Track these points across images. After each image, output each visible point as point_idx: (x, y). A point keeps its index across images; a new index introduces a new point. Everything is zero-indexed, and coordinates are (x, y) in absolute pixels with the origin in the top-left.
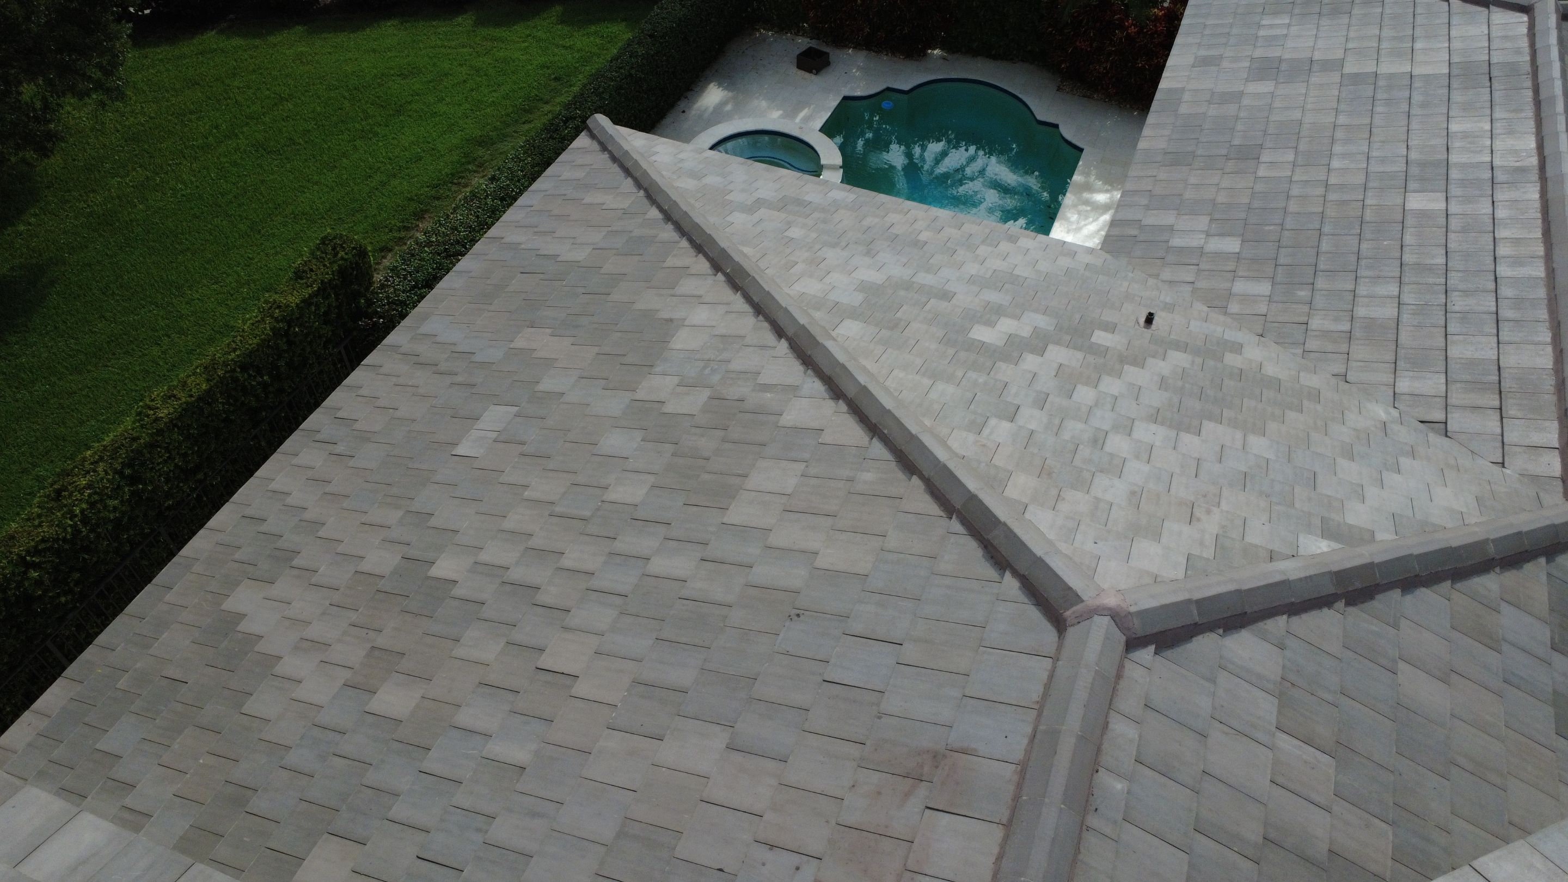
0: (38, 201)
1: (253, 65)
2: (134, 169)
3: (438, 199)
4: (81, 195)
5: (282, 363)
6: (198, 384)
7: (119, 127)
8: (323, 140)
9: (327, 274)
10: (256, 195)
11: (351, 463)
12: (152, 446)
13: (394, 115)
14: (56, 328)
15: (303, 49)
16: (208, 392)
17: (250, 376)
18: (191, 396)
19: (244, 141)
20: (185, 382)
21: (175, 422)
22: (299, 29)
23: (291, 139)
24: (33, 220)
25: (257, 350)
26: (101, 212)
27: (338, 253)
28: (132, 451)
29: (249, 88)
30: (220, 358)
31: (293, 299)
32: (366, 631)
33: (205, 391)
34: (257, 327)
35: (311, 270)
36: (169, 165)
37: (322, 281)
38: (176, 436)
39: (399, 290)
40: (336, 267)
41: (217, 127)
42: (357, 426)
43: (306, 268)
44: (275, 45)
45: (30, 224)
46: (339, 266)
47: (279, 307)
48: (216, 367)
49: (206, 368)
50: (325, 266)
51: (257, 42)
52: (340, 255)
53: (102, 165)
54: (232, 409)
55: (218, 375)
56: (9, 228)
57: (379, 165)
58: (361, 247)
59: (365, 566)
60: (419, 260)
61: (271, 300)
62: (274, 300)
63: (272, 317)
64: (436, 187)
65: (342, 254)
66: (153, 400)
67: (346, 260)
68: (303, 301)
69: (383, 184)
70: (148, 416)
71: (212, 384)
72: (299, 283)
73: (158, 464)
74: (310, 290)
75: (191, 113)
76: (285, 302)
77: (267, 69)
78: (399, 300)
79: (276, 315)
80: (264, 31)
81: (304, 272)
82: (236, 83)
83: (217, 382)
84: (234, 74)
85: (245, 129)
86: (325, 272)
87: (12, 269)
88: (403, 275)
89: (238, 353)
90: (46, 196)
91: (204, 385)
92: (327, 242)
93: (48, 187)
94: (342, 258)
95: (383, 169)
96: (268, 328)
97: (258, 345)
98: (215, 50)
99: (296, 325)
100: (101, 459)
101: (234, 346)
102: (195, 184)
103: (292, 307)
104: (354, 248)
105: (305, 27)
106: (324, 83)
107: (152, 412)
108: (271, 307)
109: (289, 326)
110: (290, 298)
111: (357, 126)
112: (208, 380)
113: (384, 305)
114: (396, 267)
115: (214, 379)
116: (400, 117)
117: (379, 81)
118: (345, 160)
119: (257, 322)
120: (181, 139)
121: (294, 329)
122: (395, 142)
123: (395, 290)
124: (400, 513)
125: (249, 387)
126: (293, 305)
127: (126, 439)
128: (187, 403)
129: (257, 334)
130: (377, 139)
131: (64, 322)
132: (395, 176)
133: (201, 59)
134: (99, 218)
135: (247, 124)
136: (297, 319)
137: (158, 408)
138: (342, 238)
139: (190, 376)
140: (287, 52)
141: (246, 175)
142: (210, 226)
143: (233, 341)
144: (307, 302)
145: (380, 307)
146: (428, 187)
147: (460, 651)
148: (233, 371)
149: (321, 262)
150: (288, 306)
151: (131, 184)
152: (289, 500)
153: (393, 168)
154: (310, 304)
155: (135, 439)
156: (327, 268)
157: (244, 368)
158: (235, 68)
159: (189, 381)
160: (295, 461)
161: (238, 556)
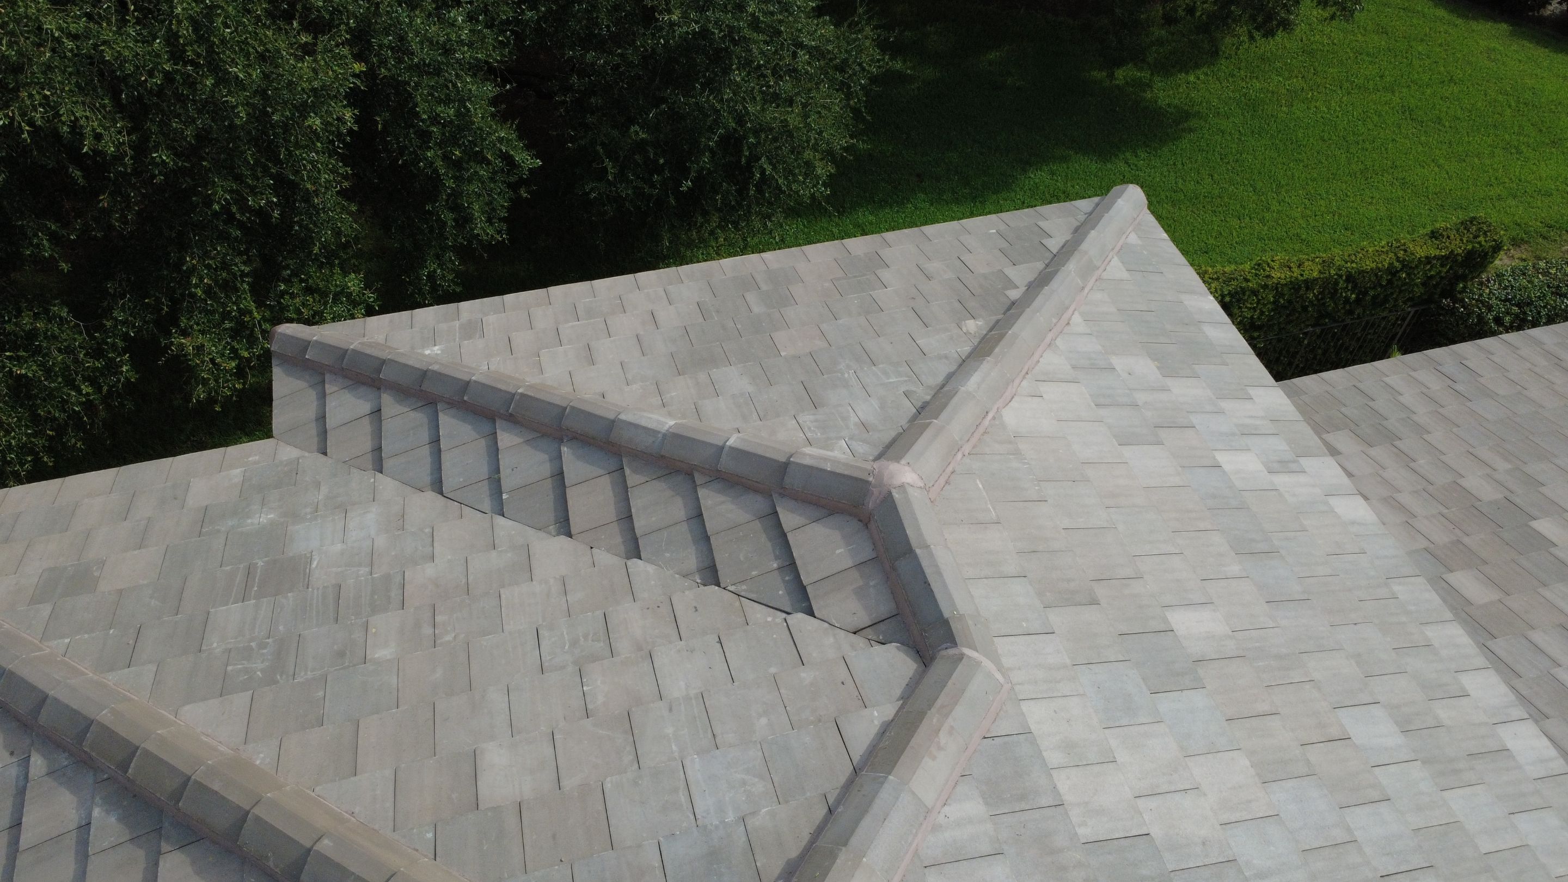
0: (1214, 65)
1: (1443, 40)
2: (1297, 77)
3: (1545, 238)
4: (1246, 76)
5: (1372, 293)
6: (1312, 270)
7: (1304, 39)
8: (1468, 133)
9: (1460, 248)
10: (1381, 148)
11: (1469, 404)
12: (1254, 293)
13: (1548, 144)
14: (1174, 164)
15: (1497, 46)
16: (1316, 280)
17: (1347, 287)
18: (1302, 275)
19: (1398, 99)
20: (1303, 263)
21: (1279, 286)
22: (1504, 27)
23: (1439, 117)
24: (1202, 77)
25: (1367, 273)
26: (1253, 97)
27: (1479, 236)
28: (1241, 287)
29: (1428, 57)
30: (1338, 261)
31: (1421, 251)
32: (1454, 527)
33: (1314, 277)
34: (1379, 255)
35: (1448, 237)
36: (1326, 88)
37: (1452, 251)
38: (1271, 296)
39: (1494, 294)
40: (1469, 247)
41: (1381, 77)
42: (1482, 380)
43: (1445, 233)
44: (1473, 31)
45: (1199, 79)
46: (1473, 247)
47: (1405, 251)
48: (1331, 265)
49: (1324, 261)
50: (1461, 240)
51: (1459, 21)
52: (1479, 239)
53: (1275, 62)
54: (1315, 302)
55: (1329, 272)
56: (1183, 74)
57: (1507, 180)
58: (1501, 243)
59: (1463, 482)
60: (1528, 282)
61: (1402, 241)
62: (1405, 243)
63: (1396, 255)
64: (1550, 227)
65: (1481, 239)
66: (1273, 261)
67: (1481, 246)
68: (1427, 257)
69: (1500, 198)
70: (1264, 270)
71: (1322, 276)
72: (1432, 241)
73: (1246, 307)
74: (1437, 252)
75: (1368, 55)
76: (1413, 249)
77: (1454, 48)
78: (1488, 302)
79: (1399, 255)
80: (1470, 15)
81: (1441, 235)
82: (1420, 48)
83: (1326, 277)
84: (1422, 40)
85: (1404, 90)
86: (1459, 246)
87: (1169, 105)
88: (1505, 285)
89: (1354, 265)
90: (1221, 64)
91: (1316, 273)
92: (1474, 223)
93: (1227, 58)
94: (1479, 243)
95: (1507, 185)
96: (1387, 262)
97: (1371, 269)
98: (1418, 12)
99: (1406, 272)
100: (1218, 279)
101: (1353, 258)
102: (1337, 114)
103: (1416, 256)
104: (1494, 240)
105: (1511, 28)
106: (1499, 84)
107: (1268, 269)
108: (1399, 247)
109: (1401, 270)
110: (1418, 249)
111: (1507, 136)
112: (1320, 272)
113: (1474, 299)
114: (1504, 275)
115: (1325, 273)
116: (1553, 149)
117: (1553, 107)
118: (1476, 160)
119: (1382, 251)
120: (1347, 72)
121: (1402, 274)
122: (1535, 168)
123: (1490, 292)
124: (1509, 466)
125: (1339, 295)
126: (1418, 255)
127: (1241, 276)
128: (1297, 279)
129: (1376, 261)
130: (1518, 156)
131: (1183, 164)
132: (1515, 197)
133: (1402, 14)
134: (1249, 100)
135: (1409, 86)
136: (1411, 268)
137: (1274, 269)
138: (1490, 226)
139: (1309, 260)
140: (1481, 42)
141: (1382, 128)
142: (1330, 153)
143: (1355, 255)
144: (1428, 259)
145: (1469, 298)
146: (1541, 222)
147: (1547, 593)
148: (1341, 276)
149: (1461, 236)
150: (1413, 254)
151: (1288, 87)
152: (1401, 398)
153: (1518, 190)
154: (1429, 263)
155: (1247, 280)
156: (1463, 243)
157: (1350, 278)
158: (1426, 35)
159: (1306, 264)
160: (1412, 373)
161: (1343, 409)
